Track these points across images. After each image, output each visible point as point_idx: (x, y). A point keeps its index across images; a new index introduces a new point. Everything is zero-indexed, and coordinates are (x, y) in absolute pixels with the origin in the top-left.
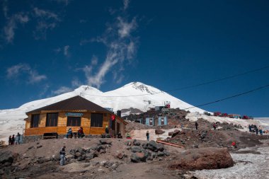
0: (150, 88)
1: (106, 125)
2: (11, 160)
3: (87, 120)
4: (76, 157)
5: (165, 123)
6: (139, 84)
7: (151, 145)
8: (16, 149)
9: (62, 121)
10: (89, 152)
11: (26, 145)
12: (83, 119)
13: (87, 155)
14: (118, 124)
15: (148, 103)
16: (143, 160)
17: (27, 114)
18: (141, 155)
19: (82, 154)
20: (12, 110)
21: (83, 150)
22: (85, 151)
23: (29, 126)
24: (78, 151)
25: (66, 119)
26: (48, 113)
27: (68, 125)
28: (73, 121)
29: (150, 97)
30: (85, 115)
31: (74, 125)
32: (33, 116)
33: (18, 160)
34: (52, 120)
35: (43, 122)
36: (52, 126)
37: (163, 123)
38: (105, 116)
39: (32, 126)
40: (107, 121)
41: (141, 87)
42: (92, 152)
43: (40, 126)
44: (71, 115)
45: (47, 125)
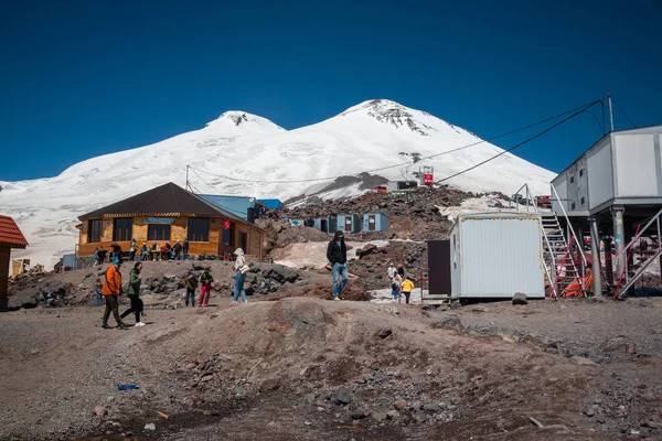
1: (215, 235)
3: (181, 228)
4: (152, 288)
5: (378, 228)
6: (387, 105)
8: (65, 279)
9: (140, 232)
10: (173, 281)
11: (83, 271)
12: (174, 228)
13: (170, 285)
14: (244, 235)
17: (80, 218)
19: (163, 283)
21: (165, 278)
22: (168, 280)
23: (85, 239)
24: (156, 280)
25: (146, 227)
26: (115, 219)
27: (150, 237)
28: (158, 232)
29: (419, 143)
30: (177, 221)
31: (160, 238)
32: (90, 222)
33: (72, 291)
34: (123, 229)
35: (108, 233)
36: (123, 239)
38: (213, 222)
39: (90, 241)
40: (216, 230)
41: (393, 115)
42: (178, 280)
43: (103, 240)
44: (154, 221)
45: (115, 238)
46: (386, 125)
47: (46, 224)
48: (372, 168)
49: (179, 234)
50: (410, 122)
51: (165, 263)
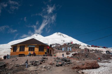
0: (64, 35)
1: (45, 51)
2: (5, 66)
3: (37, 48)
4: (32, 64)
5: (71, 50)
6: (59, 33)
7: (65, 59)
8: (7, 61)
9: (26, 49)
10: (38, 62)
11: (11, 59)
13: (37, 63)
14: (51, 50)
15: (63, 41)
16: (61, 65)
17: (12, 46)
18: (60, 63)
19: (35, 63)
20: (5, 45)
22: (37, 62)
23: (12, 51)
24: (33, 62)
25: (28, 48)
26: (20, 46)
28: (31, 49)
29: (64, 39)
30: (36, 46)
31: (32, 51)
32: (14, 47)
33: (8, 65)
34: (22, 49)
35: (18, 49)
36: (22, 51)
37: (69, 50)
38: (45, 47)
39: (13, 51)
40: (46, 49)
41: (60, 35)
43: (17, 51)
44: (30, 46)
45: (20, 51)
49: (37, 50)
51: (35, 57)
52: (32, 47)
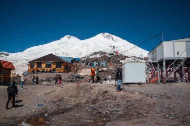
0: (114, 37)
4: (47, 80)
6: (107, 34)
9: (44, 66)
11: (29, 76)
12: (52, 65)
15: (112, 48)
19: (49, 79)
22: (51, 78)
26: (37, 63)
27: (46, 67)
28: (48, 66)
30: (53, 63)
31: (49, 68)
32: (31, 63)
34: (39, 65)
35: (35, 66)
36: (39, 68)
37: (103, 65)
38: (62, 63)
39: (31, 68)
40: (63, 66)
41: (108, 37)
43: (34, 68)
44: (47, 63)
45: (37, 67)
46: (106, 39)
47: (20, 64)
48: (103, 50)
49: (53, 66)
50: (112, 38)
52: (49, 63)
